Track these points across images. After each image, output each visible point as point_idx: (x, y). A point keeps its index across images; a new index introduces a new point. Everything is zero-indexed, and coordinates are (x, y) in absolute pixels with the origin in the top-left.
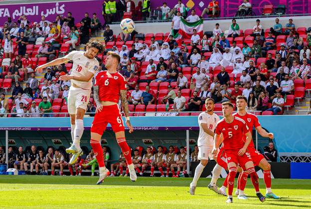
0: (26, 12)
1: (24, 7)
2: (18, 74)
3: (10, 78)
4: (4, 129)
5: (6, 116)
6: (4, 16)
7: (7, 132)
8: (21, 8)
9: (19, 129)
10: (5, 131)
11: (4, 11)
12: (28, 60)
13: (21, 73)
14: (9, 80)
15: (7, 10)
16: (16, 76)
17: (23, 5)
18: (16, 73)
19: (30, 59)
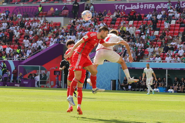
0: (164, 6)
1: (163, 4)
2: (164, 40)
3: (161, 42)
4: (166, 69)
5: (162, 62)
6: (152, 8)
7: (167, 70)
8: (161, 4)
9: (173, 69)
10: (166, 70)
11: (151, 6)
12: (169, 32)
13: (166, 39)
14: (160, 43)
15: (153, 5)
16: (163, 40)
17: (162, 3)
18: (163, 39)
19: (170, 32)
